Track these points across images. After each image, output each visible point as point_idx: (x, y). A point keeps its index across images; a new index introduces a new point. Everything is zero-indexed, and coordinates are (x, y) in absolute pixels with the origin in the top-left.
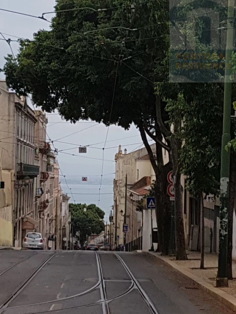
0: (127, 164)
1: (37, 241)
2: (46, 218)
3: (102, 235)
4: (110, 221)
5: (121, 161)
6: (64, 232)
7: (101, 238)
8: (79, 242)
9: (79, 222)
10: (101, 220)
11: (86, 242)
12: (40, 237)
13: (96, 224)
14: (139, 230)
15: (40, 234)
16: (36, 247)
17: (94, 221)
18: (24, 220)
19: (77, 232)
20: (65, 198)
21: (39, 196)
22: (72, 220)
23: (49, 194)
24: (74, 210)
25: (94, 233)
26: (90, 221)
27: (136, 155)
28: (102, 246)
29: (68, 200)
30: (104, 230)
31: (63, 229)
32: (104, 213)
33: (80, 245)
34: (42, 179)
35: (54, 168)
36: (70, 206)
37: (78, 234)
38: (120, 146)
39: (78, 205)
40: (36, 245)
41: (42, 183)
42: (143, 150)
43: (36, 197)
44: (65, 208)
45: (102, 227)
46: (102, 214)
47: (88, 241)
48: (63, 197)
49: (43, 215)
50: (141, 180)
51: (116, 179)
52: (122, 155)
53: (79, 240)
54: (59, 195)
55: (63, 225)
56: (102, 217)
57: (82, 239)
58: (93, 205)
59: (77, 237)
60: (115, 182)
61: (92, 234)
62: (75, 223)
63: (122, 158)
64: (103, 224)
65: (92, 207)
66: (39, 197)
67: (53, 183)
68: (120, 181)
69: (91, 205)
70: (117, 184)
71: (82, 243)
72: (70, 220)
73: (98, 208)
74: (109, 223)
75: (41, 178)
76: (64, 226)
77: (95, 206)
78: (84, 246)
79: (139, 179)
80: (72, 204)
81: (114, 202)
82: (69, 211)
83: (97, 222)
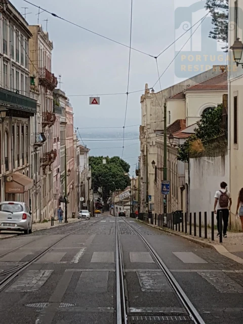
0: (156, 106)
1: (17, 216)
2: (55, 173)
3: (127, 190)
4: (137, 175)
5: (148, 101)
6: (83, 189)
7: (126, 193)
8: (101, 198)
9: (100, 177)
10: (126, 174)
11: (110, 198)
12: (22, 210)
13: (121, 179)
14: (182, 189)
15: (23, 204)
16: (16, 227)
17: (118, 175)
18: (8, 179)
19: (99, 188)
20: (84, 150)
21: (39, 143)
22: (93, 174)
23: (59, 143)
24: (95, 163)
25: (118, 189)
26: (114, 176)
27: (166, 94)
28: (127, 202)
29: (87, 152)
30: (130, 185)
31: (81, 186)
32: (129, 166)
33: (103, 202)
34: (46, 122)
35: (66, 112)
36: (91, 159)
37: (100, 190)
38: (146, 85)
39: (99, 157)
40: (14, 224)
41: (47, 128)
42: (175, 87)
43: (34, 145)
44: (83, 161)
45: (128, 182)
46: (127, 167)
47: (112, 197)
48: (80, 148)
49: (50, 170)
50: (173, 124)
51: (143, 125)
52: (149, 95)
53: (101, 196)
54: (75, 146)
55: (81, 181)
56: (127, 171)
57: (105, 195)
58: (117, 157)
59: (100, 193)
60: (142, 128)
61: (116, 190)
62: (97, 178)
63: (149, 98)
64: (129, 177)
65: (115, 160)
66: (40, 145)
67: (66, 130)
68: (149, 127)
69: (115, 157)
70: (145, 131)
71: (105, 200)
72: (89, 175)
73: (122, 161)
74: (136, 177)
75: (45, 120)
76: (82, 183)
77: (119, 158)
78: (108, 202)
79: (171, 123)
80: (93, 157)
81: (141, 152)
82: (89, 165)
83: (122, 176)
